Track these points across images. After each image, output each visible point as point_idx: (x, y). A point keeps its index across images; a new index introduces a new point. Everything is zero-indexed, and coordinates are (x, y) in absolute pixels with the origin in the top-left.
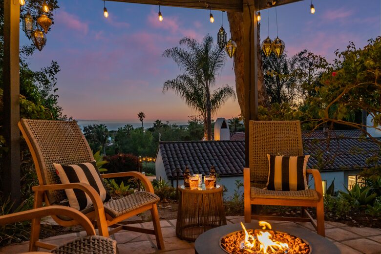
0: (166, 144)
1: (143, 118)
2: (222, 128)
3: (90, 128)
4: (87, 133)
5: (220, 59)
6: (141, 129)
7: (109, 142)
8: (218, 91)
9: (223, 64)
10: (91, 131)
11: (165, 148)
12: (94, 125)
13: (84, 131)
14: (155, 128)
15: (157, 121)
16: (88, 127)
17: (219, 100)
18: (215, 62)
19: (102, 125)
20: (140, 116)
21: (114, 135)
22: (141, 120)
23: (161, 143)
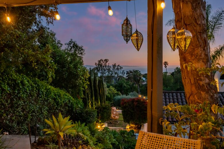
1: (167, 65)
2: (220, 79)
3: (131, 72)
4: (128, 76)
5: (220, 22)
7: (143, 81)
8: (218, 48)
9: (223, 26)
10: (131, 74)
12: (133, 70)
13: (126, 74)
14: (175, 73)
15: (177, 68)
16: (129, 72)
17: (219, 56)
18: (215, 25)
19: (137, 71)
22: (166, 67)
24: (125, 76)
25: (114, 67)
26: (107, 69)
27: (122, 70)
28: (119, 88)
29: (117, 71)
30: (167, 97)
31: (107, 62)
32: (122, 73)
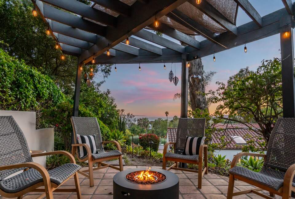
0: (171, 129)
3: (141, 119)
4: (139, 122)
6: (167, 120)
7: (149, 127)
10: (141, 121)
11: (171, 131)
14: (174, 120)
15: (175, 116)
16: (139, 119)
19: (146, 118)
20: (166, 114)
21: (153, 123)
22: (167, 116)
23: (169, 129)
24: (136, 123)
25: (128, 116)
26: (123, 117)
27: (134, 118)
28: (132, 132)
29: (130, 119)
30: (172, 132)
31: (123, 112)
32: (134, 120)
